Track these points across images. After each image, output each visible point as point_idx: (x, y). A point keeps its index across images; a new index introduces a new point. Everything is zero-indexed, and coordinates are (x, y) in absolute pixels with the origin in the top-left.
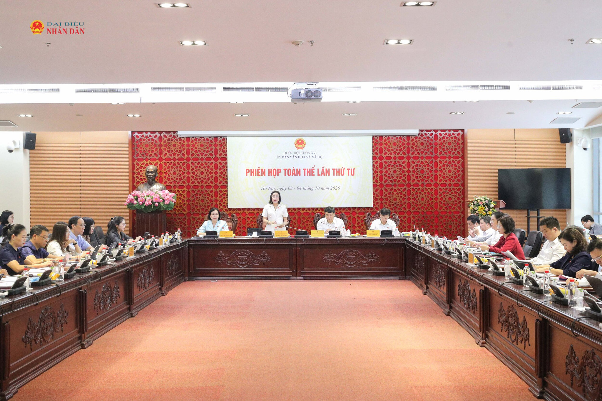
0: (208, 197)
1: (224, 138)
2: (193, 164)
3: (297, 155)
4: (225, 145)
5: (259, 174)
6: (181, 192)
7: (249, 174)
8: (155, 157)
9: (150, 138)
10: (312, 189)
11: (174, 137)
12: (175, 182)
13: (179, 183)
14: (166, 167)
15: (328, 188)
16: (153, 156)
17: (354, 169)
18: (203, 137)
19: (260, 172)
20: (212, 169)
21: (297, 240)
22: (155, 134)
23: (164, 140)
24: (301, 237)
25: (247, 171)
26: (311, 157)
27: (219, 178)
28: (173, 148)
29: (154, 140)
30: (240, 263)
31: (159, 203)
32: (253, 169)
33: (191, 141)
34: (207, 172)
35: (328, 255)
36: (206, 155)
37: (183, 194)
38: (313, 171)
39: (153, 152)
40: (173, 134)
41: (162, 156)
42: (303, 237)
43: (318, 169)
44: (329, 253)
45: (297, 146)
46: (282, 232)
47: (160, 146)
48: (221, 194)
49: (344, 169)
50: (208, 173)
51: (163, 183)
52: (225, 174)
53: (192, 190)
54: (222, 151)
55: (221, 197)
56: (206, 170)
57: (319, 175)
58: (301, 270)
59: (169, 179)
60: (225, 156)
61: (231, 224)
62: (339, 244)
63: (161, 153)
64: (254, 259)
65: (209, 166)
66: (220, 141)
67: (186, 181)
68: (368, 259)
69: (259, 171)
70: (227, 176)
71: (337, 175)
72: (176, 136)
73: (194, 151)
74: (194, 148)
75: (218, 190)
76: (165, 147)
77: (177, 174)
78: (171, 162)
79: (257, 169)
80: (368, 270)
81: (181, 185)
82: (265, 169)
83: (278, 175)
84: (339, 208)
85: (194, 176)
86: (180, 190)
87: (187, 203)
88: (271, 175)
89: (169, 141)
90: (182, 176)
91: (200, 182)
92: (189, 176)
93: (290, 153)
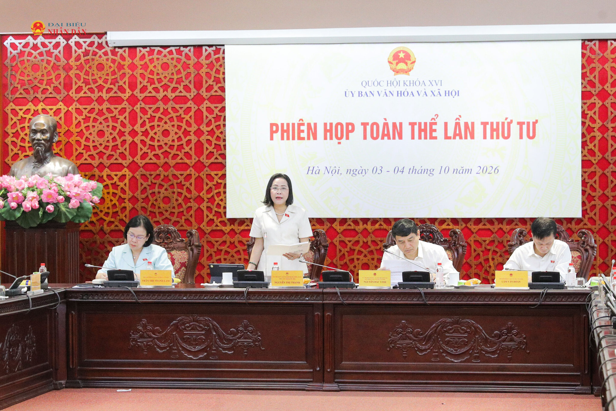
0: (179, 190)
1: (218, 48)
2: (144, 111)
3: (394, 90)
4: (221, 66)
5: (302, 135)
6: (116, 179)
7: (277, 136)
8: (55, 95)
9: (42, 49)
10: (431, 172)
11: (100, 46)
12: (101, 154)
13: (110, 157)
14: (80, 118)
15: (469, 171)
16: (51, 93)
17: (535, 123)
18: (169, 46)
19: (303, 131)
20: (189, 124)
21: (323, 293)
22: (54, 41)
23: (77, 54)
24: (334, 287)
25: (274, 128)
26: (429, 93)
27: (206, 145)
28: (98, 74)
29: (54, 55)
30: (188, 348)
31: (56, 205)
32: (288, 125)
33: (139, 55)
34: (177, 131)
35: (400, 330)
36: (174, 90)
37: (121, 185)
38: (434, 127)
39: (49, 82)
40: (95, 39)
41: (72, 93)
42: (338, 286)
43: (446, 124)
44: (404, 327)
45: (394, 66)
46: (289, 275)
47: (68, 68)
48: (211, 184)
49: (509, 124)
50: (180, 133)
51: (74, 157)
52: (220, 135)
53: (142, 175)
54: (213, 79)
55: (209, 191)
56: (176, 126)
57: (447, 137)
58: (335, 365)
59: (87, 148)
60: (220, 93)
61: (182, 256)
62: (425, 305)
63: (68, 86)
64: (222, 339)
65: (183, 116)
66: (208, 56)
67: (127, 153)
68: (500, 342)
69: (302, 128)
70: (224, 140)
71: (492, 137)
72: (104, 44)
73: (146, 80)
74: (145, 73)
75: (203, 175)
76: (78, 72)
77: (106, 136)
78: (92, 106)
79: (296, 122)
80: (499, 369)
81: (115, 162)
82: (315, 124)
83: (347, 138)
84: (497, 219)
85: (148, 141)
86: (113, 174)
87: (131, 206)
88: (331, 138)
89: (88, 57)
90: (119, 141)
91: (160, 155)
92: (135, 140)
93: (376, 83)
